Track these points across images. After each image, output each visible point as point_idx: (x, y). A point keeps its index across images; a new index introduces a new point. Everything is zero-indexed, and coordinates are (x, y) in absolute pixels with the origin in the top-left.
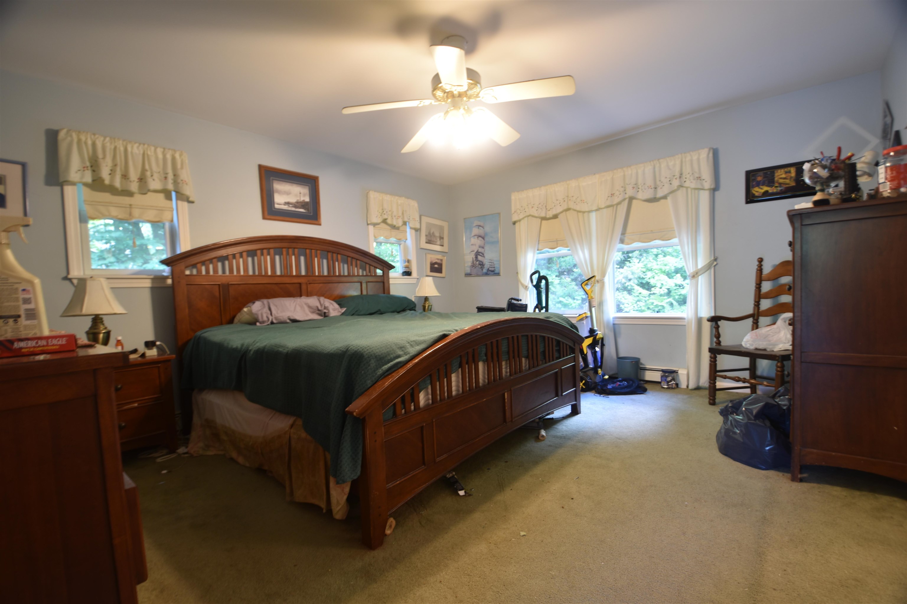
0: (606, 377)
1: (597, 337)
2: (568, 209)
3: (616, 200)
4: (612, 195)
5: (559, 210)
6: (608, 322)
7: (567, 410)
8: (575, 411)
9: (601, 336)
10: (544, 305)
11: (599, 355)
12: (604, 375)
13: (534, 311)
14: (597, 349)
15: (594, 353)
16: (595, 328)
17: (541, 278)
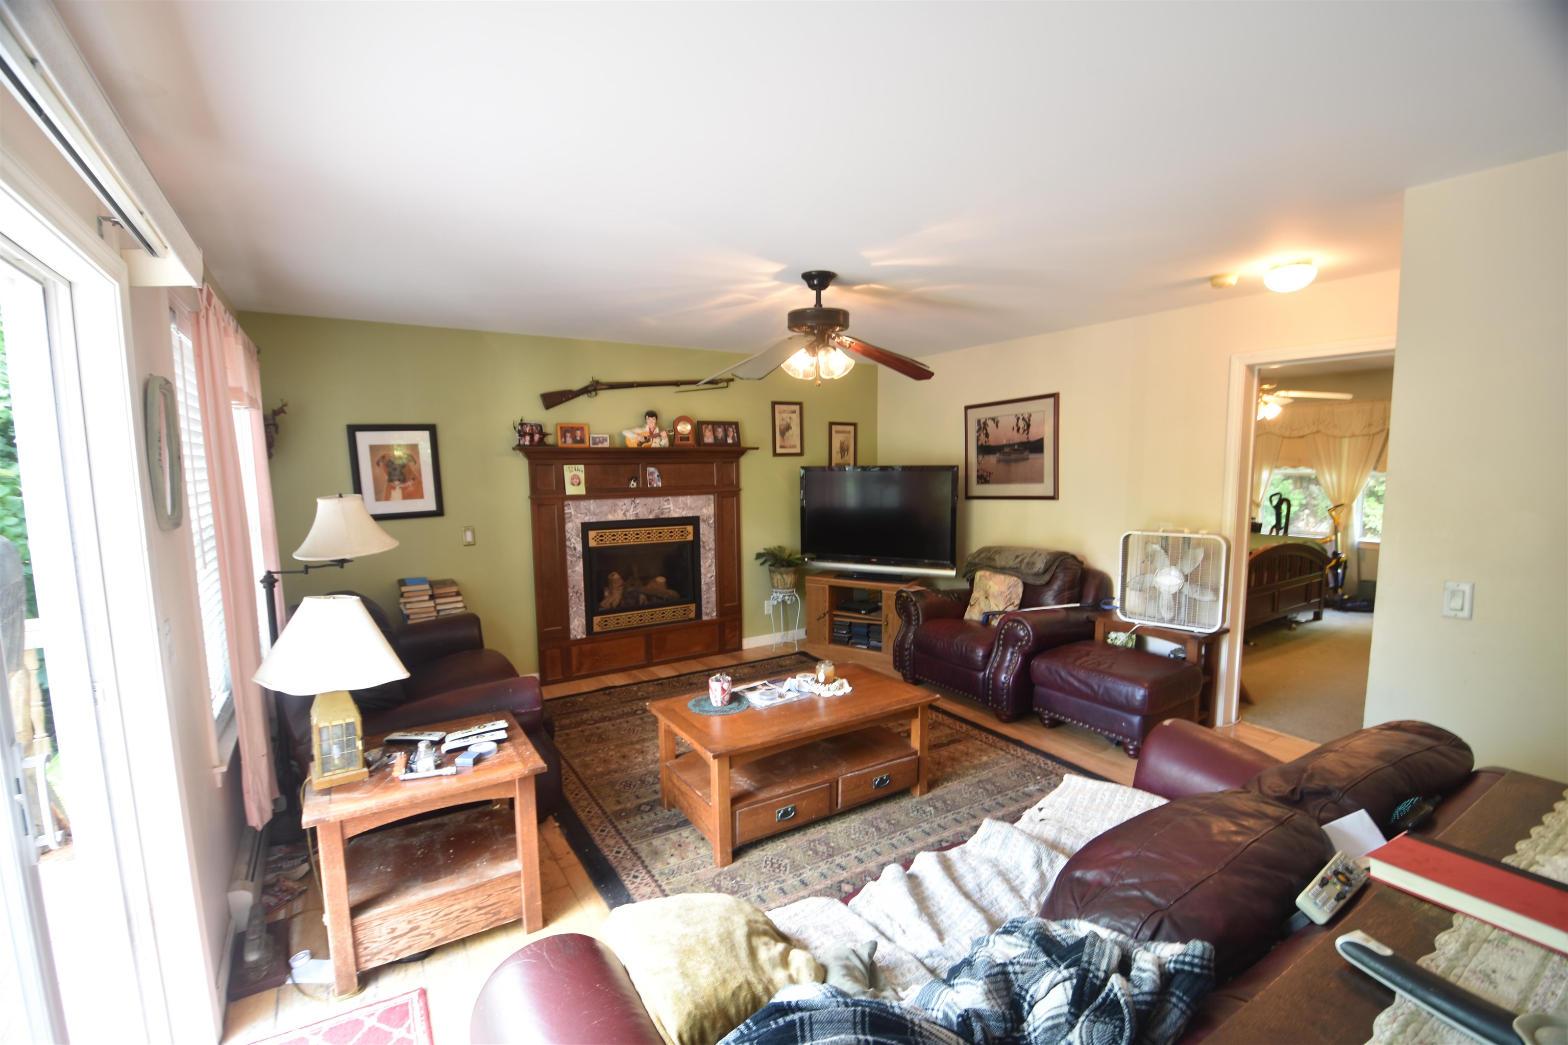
0: (1346, 597)
1: (1341, 560)
2: (1318, 432)
3: (1374, 430)
4: (1370, 425)
5: (1306, 431)
6: (1353, 545)
7: (1310, 616)
8: (1318, 617)
9: (1345, 559)
10: (1283, 525)
11: (1340, 576)
12: (1343, 595)
13: (1271, 531)
14: (1339, 571)
15: (1336, 575)
16: (1339, 552)
17: (1281, 501)
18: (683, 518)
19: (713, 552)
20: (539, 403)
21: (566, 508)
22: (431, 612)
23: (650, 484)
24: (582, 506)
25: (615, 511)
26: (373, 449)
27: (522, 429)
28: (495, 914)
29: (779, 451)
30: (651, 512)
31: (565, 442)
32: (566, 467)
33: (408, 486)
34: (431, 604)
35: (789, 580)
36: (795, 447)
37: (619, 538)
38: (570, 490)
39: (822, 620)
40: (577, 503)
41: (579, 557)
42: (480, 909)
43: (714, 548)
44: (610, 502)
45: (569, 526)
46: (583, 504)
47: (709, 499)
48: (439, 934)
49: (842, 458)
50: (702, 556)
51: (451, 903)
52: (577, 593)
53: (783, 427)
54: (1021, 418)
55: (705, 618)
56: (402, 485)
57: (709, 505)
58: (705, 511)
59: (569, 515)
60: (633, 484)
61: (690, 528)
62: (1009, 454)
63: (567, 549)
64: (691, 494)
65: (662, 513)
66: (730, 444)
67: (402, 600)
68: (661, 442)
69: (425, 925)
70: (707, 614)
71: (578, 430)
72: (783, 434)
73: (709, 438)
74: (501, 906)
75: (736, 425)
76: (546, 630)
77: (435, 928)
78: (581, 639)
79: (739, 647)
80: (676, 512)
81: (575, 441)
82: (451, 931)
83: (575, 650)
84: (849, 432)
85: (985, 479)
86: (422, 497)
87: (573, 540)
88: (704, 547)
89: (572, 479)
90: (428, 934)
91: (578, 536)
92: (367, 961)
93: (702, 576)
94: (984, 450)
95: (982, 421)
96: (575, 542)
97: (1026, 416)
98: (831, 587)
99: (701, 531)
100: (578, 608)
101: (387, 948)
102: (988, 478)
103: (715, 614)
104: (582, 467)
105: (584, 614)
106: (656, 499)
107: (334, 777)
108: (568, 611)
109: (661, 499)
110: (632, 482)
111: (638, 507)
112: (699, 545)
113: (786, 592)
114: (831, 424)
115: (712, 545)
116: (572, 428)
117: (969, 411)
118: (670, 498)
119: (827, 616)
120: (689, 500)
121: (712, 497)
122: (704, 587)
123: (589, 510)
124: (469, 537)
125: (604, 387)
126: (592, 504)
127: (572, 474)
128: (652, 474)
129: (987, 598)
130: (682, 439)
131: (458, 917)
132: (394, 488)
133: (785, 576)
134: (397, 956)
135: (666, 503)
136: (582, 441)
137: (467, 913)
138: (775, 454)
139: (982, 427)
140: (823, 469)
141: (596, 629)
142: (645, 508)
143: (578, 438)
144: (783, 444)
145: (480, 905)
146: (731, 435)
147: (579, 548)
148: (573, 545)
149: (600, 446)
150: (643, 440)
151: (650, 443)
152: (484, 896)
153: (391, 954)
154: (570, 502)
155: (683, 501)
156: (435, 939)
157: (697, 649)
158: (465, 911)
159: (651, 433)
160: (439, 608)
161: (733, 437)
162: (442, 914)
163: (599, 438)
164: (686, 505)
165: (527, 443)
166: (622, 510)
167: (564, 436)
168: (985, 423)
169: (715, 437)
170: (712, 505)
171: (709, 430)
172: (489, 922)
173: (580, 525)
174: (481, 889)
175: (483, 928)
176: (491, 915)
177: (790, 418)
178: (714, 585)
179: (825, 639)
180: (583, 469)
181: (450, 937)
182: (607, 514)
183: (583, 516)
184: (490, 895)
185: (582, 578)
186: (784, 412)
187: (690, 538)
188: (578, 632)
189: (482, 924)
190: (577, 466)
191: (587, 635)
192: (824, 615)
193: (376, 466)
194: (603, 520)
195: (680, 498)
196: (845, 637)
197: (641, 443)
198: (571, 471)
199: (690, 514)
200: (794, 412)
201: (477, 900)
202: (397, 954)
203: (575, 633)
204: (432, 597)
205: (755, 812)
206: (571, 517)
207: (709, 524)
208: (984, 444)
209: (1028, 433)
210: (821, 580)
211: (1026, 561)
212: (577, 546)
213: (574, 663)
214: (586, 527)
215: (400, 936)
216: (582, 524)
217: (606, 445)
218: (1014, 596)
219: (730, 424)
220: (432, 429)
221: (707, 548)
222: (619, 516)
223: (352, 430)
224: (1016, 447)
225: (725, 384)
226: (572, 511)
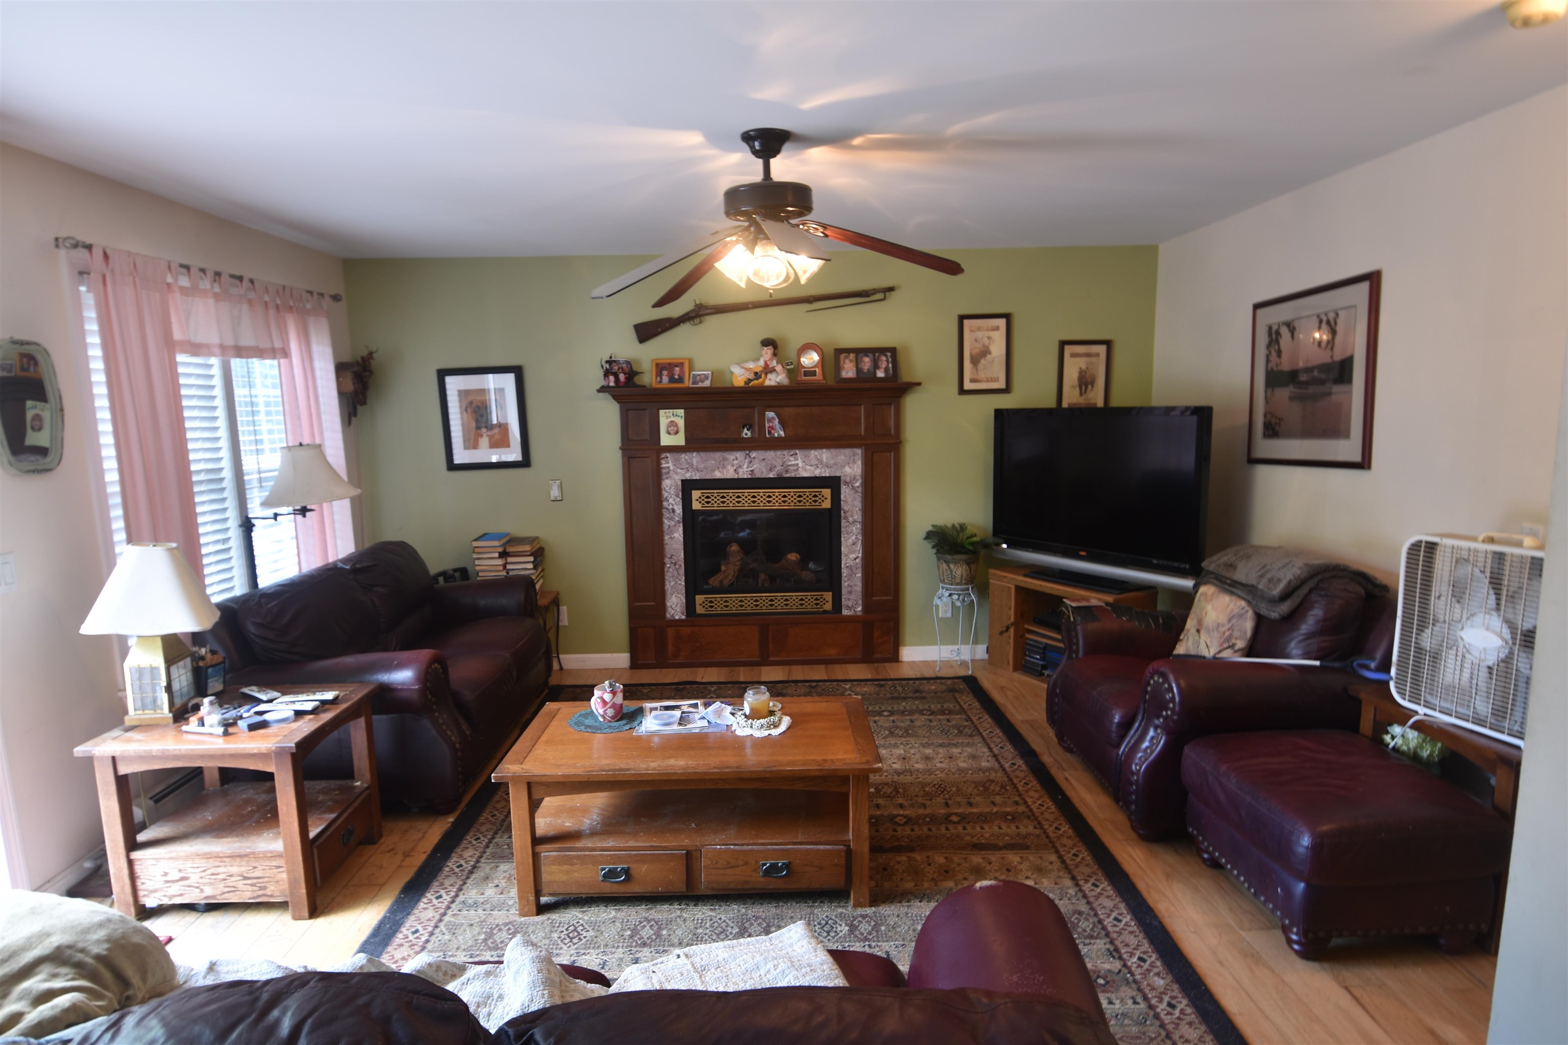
18: (815, 478)
19: (859, 526)
20: (632, 336)
21: (663, 462)
22: (500, 571)
23: (770, 432)
24: (683, 460)
25: (724, 467)
26: (463, 394)
27: (611, 367)
28: (261, 888)
29: (968, 386)
30: (771, 470)
31: (661, 382)
32: (662, 412)
33: (495, 434)
34: (500, 562)
35: (959, 573)
36: (996, 380)
37: (732, 501)
38: (666, 440)
39: (1005, 635)
40: (676, 455)
41: (679, 522)
42: (246, 878)
43: (860, 519)
44: (718, 455)
45: (667, 483)
46: (684, 457)
47: (855, 454)
48: (208, 891)
49: (1081, 394)
50: (843, 529)
51: (217, 864)
52: (675, 564)
53: (975, 351)
54: (1325, 319)
55: (845, 612)
56: (489, 433)
57: (854, 462)
58: (848, 470)
59: (667, 471)
60: (746, 433)
61: (827, 492)
62: (1306, 384)
63: (664, 510)
64: (828, 447)
65: (787, 471)
66: (881, 378)
67: (475, 556)
68: (777, 379)
69: (194, 879)
70: (848, 608)
71: (677, 366)
72: (975, 361)
73: (849, 371)
74: (267, 882)
75: (893, 351)
76: (637, 604)
77: (204, 884)
78: (680, 620)
79: (895, 657)
80: (806, 471)
81: (672, 380)
82: (219, 892)
83: (671, 632)
84: (1098, 355)
85: (1273, 429)
86: (508, 446)
87: (671, 501)
88: (846, 518)
89: (668, 426)
90: (197, 887)
91: (677, 496)
92: (145, 896)
93: (843, 557)
94: (1275, 379)
95: (1275, 328)
96: (673, 502)
97: (1331, 316)
98: (1018, 589)
99: (842, 497)
100: (676, 582)
101: (161, 889)
102: (1277, 428)
103: (860, 609)
104: (681, 412)
105: (684, 591)
106: (779, 453)
107: (143, 717)
108: (663, 585)
109: (785, 452)
110: (745, 431)
111: (754, 462)
112: (840, 516)
113: (955, 590)
114: (1063, 344)
115: (858, 516)
116: (670, 364)
117: (1260, 312)
118: (797, 452)
119: (1012, 630)
120: (825, 455)
121: (859, 451)
122: (845, 572)
123: (691, 465)
124: (555, 493)
125: (713, 310)
126: (695, 458)
127: (670, 420)
128: (770, 421)
129: (1198, 631)
130: (807, 373)
131: (225, 880)
132: (481, 436)
133: (952, 566)
134: (170, 900)
135: (792, 458)
136: (681, 380)
137: (233, 879)
138: (962, 391)
139: (1274, 337)
140: (1048, 412)
141: (700, 610)
142: (763, 464)
143: (676, 377)
144: (976, 377)
145: (246, 875)
146: (884, 365)
147: (679, 510)
148: (671, 507)
149: (700, 385)
150: (752, 376)
151: (761, 380)
152: (249, 866)
153: (165, 896)
154: (668, 455)
155: (816, 456)
156: (204, 895)
157: (833, 652)
158: (231, 876)
159: (766, 365)
160: (509, 567)
161: (886, 370)
162: (209, 872)
163: (699, 375)
164: (821, 461)
165: (612, 384)
166: (733, 466)
167: (659, 374)
168: (1278, 333)
169: (859, 370)
170: (859, 463)
171: (851, 361)
172: (255, 895)
173: (680, 483)
174: (246, 859)
175: (250, 899)
176: (257, 888)
177: (989, 338)
178: (860, 570)
179: (1008, 663)
180: (683, 414)
181: (218, 897)
182: (714, 471)
183: (683, 472)
184: (255, 868)
185: (682, 547)
186: (979, 329)
187: (827, 504)
188: (676, 611)
189: (249, 894)
190: (675, 411)
191: (687, 616)
192: (1008, 628)
193: (465, 413)
194: (708, 477)
195: (813, 451)
196: (1038, 665)
197: (750, 380)
198: (668, 417)
199: (827, 474)
200: (997, 328)
201: (243, 869)
202: (171, 897)
203: (673, 612)
204: (504, 554)
205: (568, 861)
206: (669, 473)
207: (853, 488)
208: (1275, 369)
209: (1332, 349)
210: (1006, 577)
211: (1269, 576)
212: (676, 507)
213: (670, 647)
214: (688, 486)
215: (173, 882)
216: (682, 481)
217: (707, 384)
218: (1236, 634)
219: (883, 351)
220: (518, 372)
221: (851, 519)
222: (729, 473)
223: (442, 374)
224: (1316, 373)
225: (879, 296)
226: (670, 465)
